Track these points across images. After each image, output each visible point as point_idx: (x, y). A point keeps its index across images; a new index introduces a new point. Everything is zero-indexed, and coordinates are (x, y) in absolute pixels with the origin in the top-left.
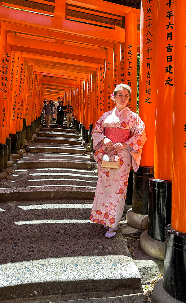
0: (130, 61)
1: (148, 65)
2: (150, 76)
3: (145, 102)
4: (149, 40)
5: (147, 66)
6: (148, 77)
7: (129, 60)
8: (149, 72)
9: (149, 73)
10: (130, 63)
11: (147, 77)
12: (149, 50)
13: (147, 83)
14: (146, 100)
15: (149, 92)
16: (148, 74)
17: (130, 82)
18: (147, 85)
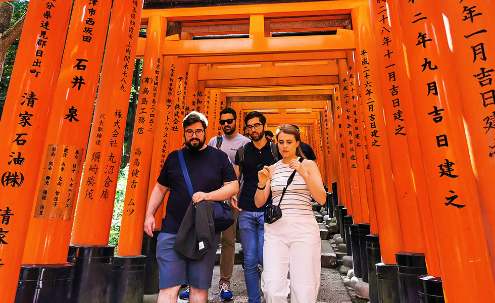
0: (367, 74)
1: (390, 76)
2: (397, 92)
3: (396, 134)
4: (387, 40)
5: (390, 78)
6: (394, 94)
7: (366, 72)
8: (394, 86)
9: (394, 88)
10: (367, 76)
11: (392, 93)
12: (389, 54)
13: (394, 104)
14: (397, 130)
15: (400, 117)
16: (393, 90)
17: (372, 105)
18: (394, 107)
